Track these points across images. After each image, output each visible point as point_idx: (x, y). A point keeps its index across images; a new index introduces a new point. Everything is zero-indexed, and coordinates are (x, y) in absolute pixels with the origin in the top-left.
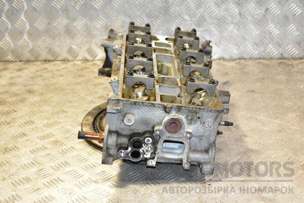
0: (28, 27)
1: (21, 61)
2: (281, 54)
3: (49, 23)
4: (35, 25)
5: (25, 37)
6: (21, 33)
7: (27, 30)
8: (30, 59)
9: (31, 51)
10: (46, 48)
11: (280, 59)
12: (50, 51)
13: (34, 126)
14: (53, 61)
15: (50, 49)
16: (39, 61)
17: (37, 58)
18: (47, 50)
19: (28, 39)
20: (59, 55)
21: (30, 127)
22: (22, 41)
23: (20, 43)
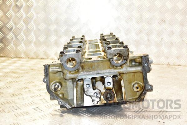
0: (35, 40)
1: (28, 58)
2: (168, 63)
3: (46, 38)
4: (39, 38)
5: (33, 45)
6: (30, 42)
7: (34, 41)
8: (34, 57)
9: (35, 53)
10: (43, 51)
11: (168, 65)
12: (45, 53)
13: (34, 84)
14: (46, 59)
15: (45, 52)
16: (38, 58)
17: (38, 57)
18: (44, 53)
19: (34, 46)
20: (50, 56)
21: (31, 84)
22: (30, 47)
23: (29, 48)
